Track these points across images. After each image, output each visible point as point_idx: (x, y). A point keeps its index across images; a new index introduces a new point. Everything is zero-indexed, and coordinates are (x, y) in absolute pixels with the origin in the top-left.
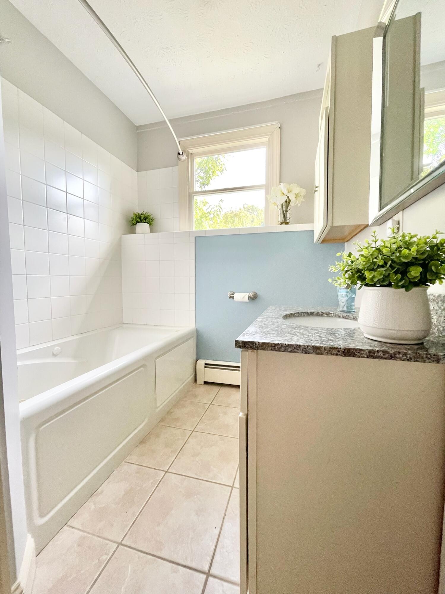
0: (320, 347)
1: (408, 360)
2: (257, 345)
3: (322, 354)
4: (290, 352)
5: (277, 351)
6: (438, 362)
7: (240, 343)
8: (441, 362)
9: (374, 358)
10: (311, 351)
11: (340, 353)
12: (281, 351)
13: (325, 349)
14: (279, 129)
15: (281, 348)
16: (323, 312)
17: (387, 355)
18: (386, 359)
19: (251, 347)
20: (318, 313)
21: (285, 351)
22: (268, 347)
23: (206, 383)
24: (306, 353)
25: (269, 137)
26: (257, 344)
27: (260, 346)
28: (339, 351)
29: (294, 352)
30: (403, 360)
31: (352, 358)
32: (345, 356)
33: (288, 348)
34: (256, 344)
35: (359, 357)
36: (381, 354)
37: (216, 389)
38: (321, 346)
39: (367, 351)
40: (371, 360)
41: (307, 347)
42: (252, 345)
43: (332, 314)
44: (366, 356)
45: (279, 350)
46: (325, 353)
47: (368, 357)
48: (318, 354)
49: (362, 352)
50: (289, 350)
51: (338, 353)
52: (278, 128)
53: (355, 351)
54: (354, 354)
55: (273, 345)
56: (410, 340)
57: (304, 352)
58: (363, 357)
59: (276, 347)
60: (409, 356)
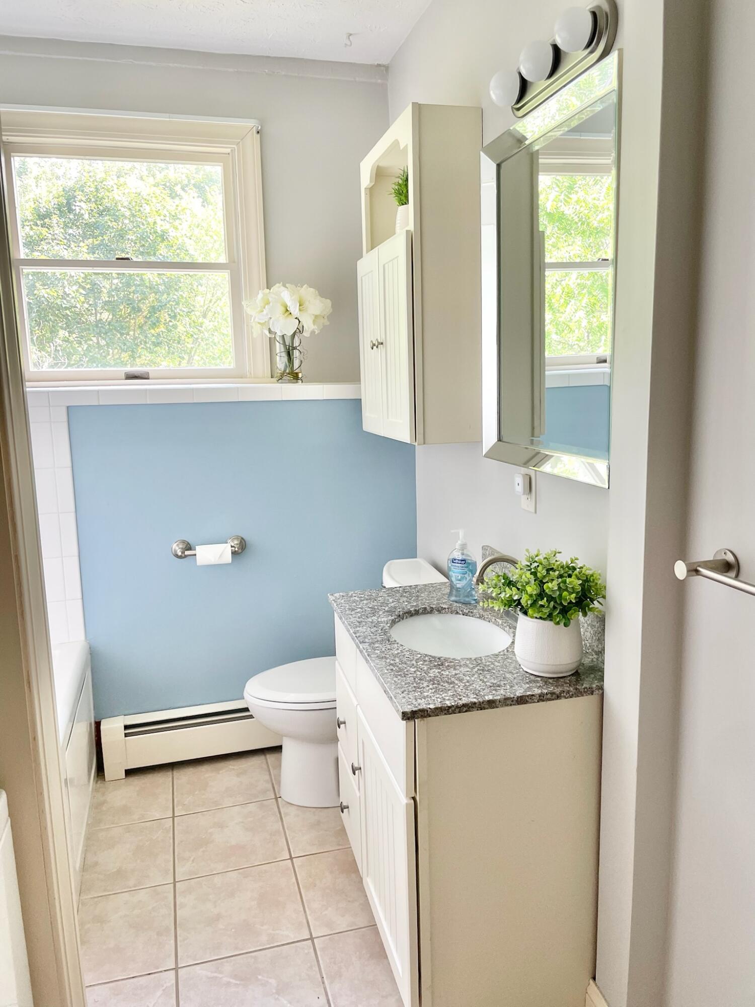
0: (495, 700)
1: (571, 697)
2: (429, 712)
3: (497, 707)
4: (466, 711)
5: (451, 714)
6: (592, 694)
7: (408, 714)
8: (594, 693)
9: (543, 701)
10: (486, 706)
11: (514, 703)
12: (455, 713)
13: (500, 701)
14: (258, 136)
15: (455, 710)
16: (432, 608)
17: (554, 696)
18: (553, 700)
19: (422, 716)
20: (425, 609)
21: (460, 712)
22: (442, 711)
23: (129, 773)
24: (481, 709)
25: (234, 148)
26: (429, 710)
27: (433, 712)
28: (513, 701)
29: (470, 711)
30: (567, 698)
31: (525, 705)
32: (518, 704)
33: (463, 709)
34: (427, 711)
35: (531, 703)
36: (549, 696)
37: (162, 780)
38: (495, 698)
39: (538, 696)
40: (541, 703)
41: (483, 703)
42: (423, 714)
43: (447, 610)
44: (536, 701)
45: (454, 712)
46: (499, 706)
47: (538, 702)
48: (493, 708)
49: (534, 697)
50: (464, 711)
51: (512, 703)
52: (255, 132)
53: (527, 698)
54: (527, 701)
55: (447, 708)
56: (567, 672)
57: (479, 709)
58: (534, 702)
59: (450, 710)
60: (571, 693)
